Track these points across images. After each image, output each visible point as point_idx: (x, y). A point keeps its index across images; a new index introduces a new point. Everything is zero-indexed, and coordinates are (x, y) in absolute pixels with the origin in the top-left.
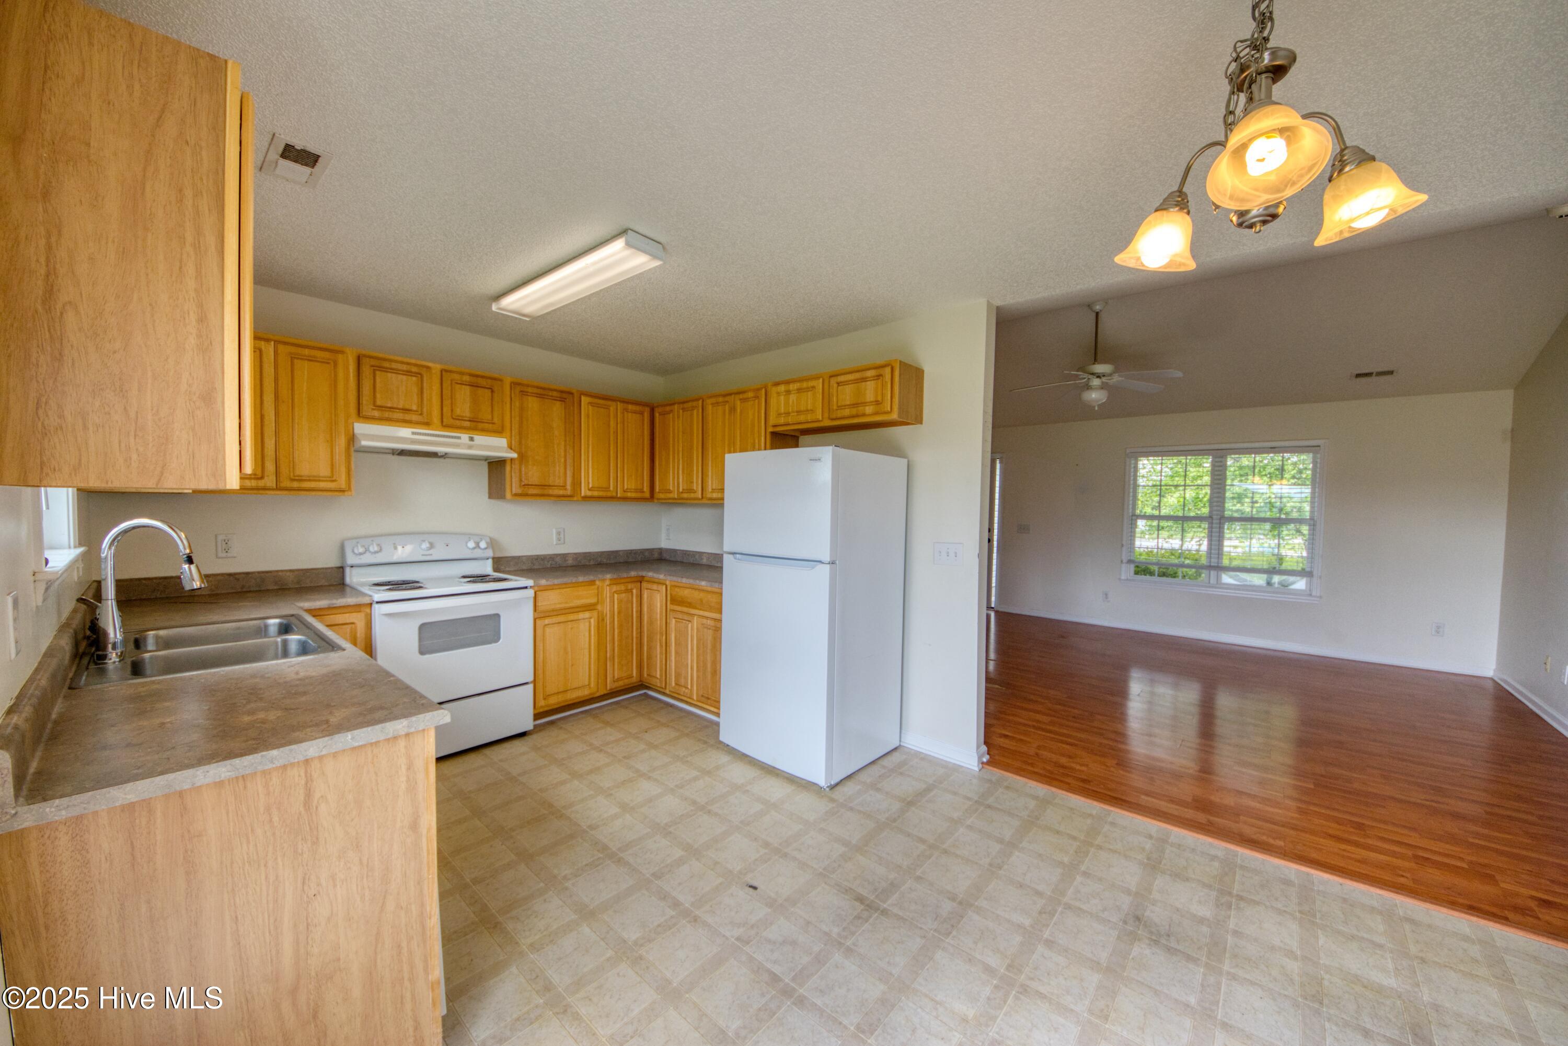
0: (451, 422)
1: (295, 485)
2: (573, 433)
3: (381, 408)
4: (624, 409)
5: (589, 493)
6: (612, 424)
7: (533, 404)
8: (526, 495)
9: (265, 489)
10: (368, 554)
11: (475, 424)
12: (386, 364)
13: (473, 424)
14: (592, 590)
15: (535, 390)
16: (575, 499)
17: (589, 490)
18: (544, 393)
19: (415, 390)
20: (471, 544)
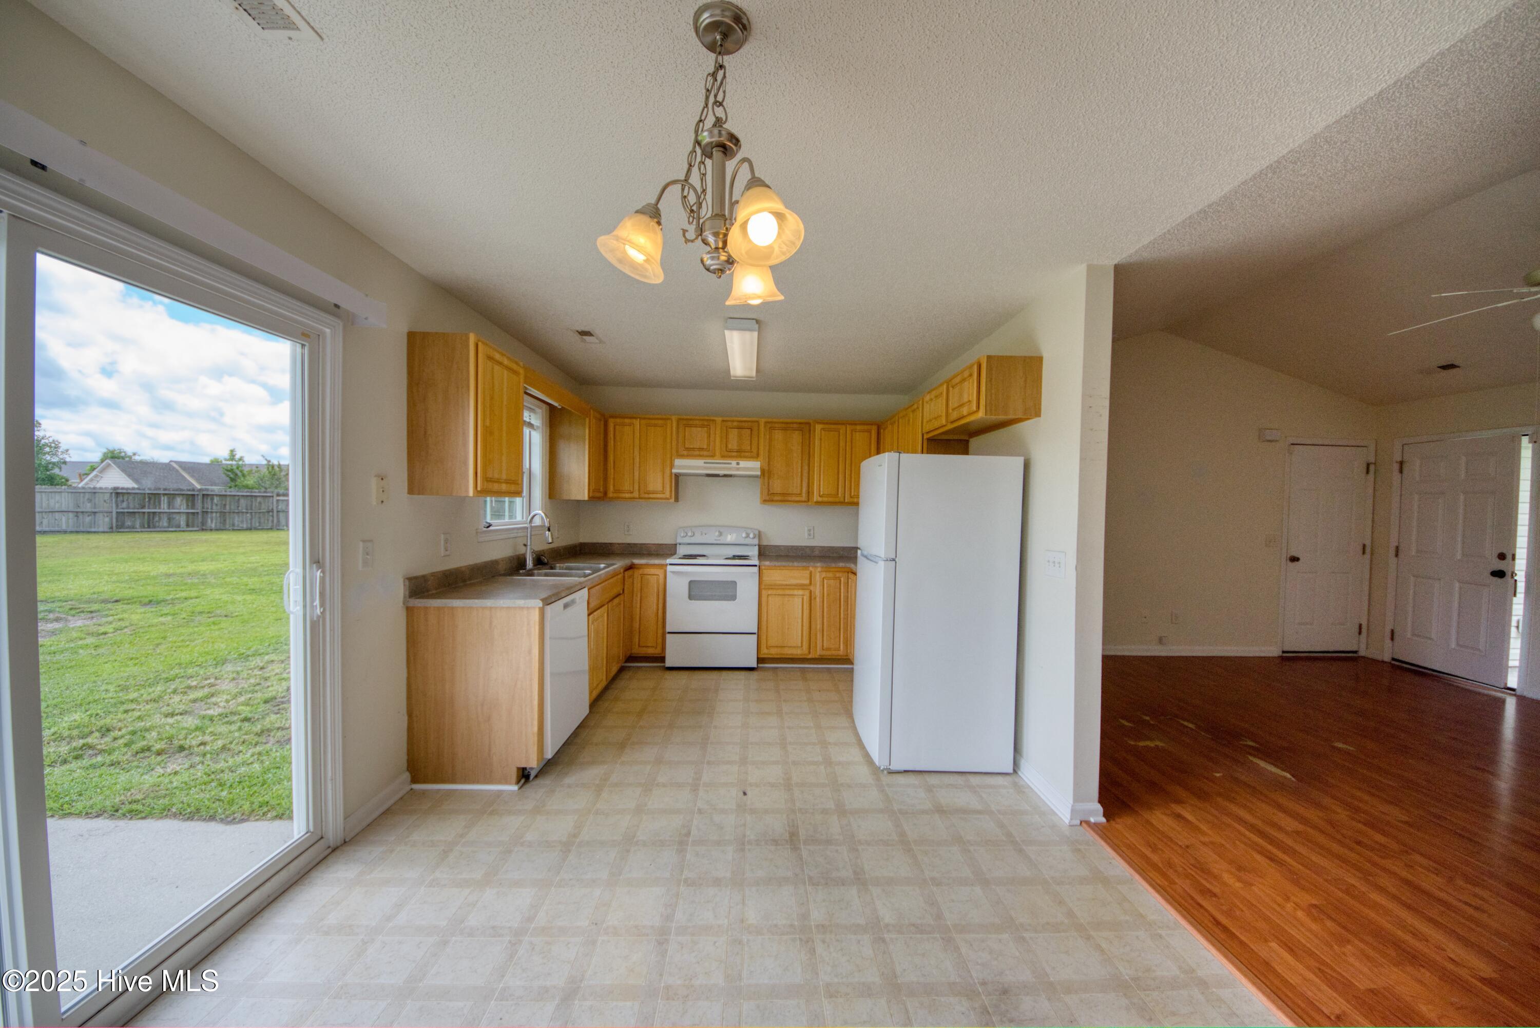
0: (728, 454)
1: (646, 496)
2: (807, 453)
3: (688, 449)
4: (852, 431)
5: (820, 499)
6: (842, 444)
7: (778, 435)
8: (772, 501)
9: (634, 498)
10: (687, 537)
11: (740, 454)
12: (691, 422)
13: (738, 454)
14: (806, 574)
15: (780, 425)
16: (810, 503)
17: (820, 496)
18: (787, 427)
19: (706, 435)
20: (744, 535)
